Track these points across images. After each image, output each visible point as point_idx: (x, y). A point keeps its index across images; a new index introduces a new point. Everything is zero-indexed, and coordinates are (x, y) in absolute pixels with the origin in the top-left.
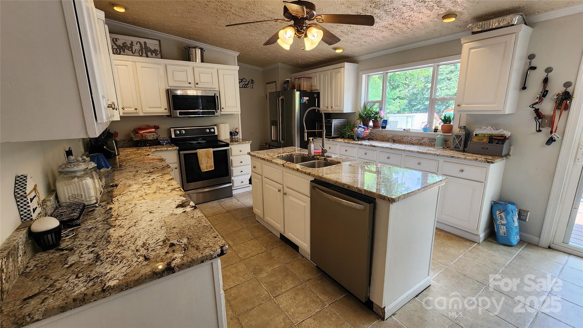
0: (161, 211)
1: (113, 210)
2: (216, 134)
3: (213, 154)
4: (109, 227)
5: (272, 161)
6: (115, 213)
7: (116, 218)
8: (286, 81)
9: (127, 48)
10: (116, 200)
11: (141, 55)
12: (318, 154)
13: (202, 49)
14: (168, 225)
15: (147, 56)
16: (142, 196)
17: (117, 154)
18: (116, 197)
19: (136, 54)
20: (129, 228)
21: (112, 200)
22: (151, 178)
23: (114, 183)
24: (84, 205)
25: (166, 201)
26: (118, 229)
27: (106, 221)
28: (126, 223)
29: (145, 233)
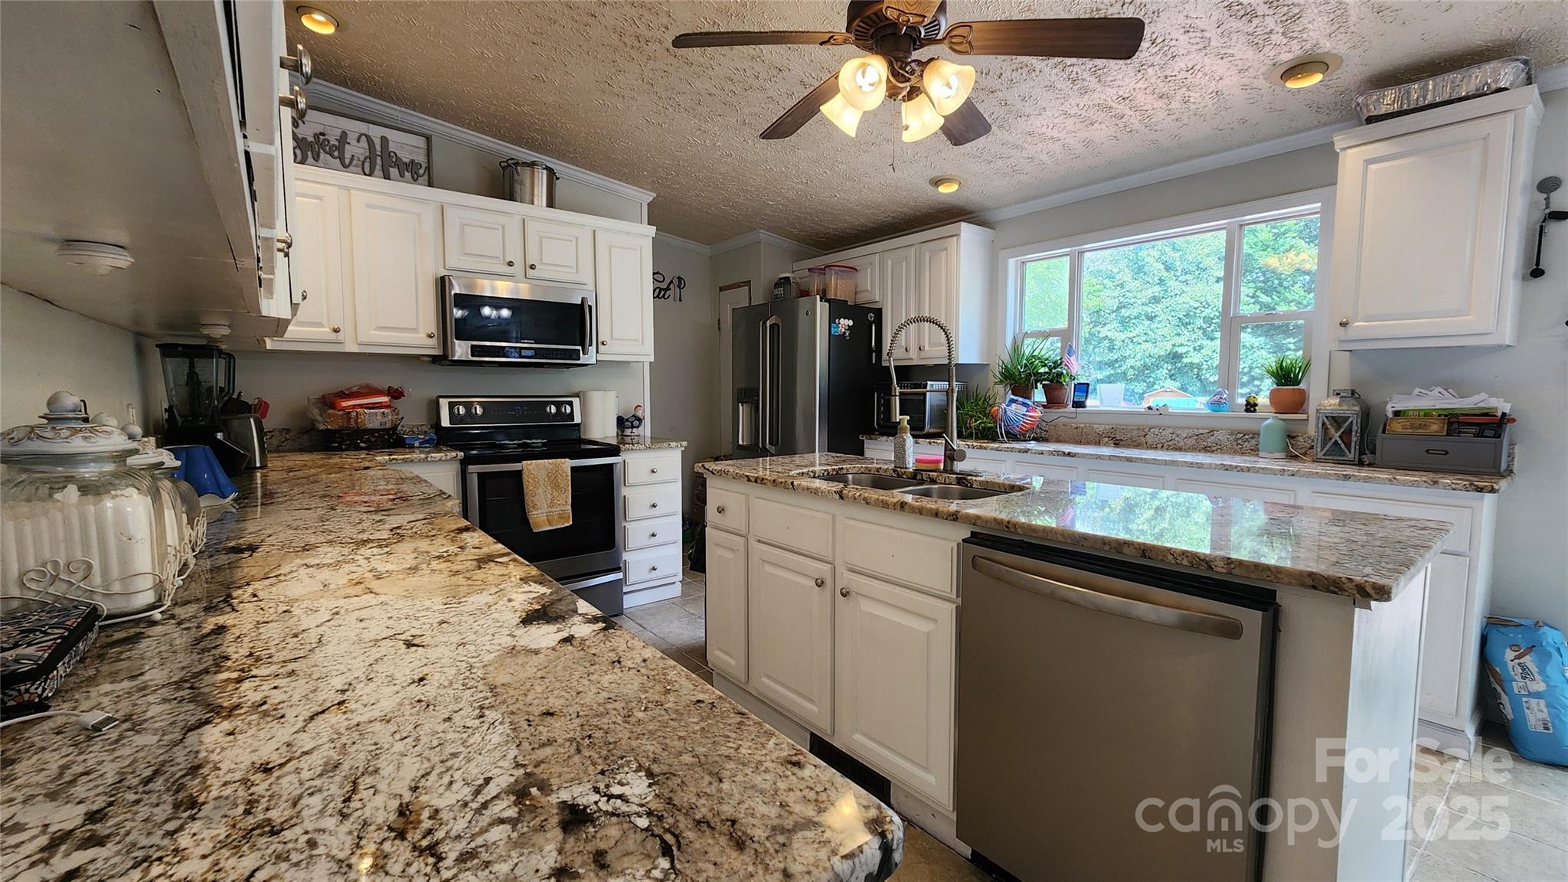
0: (456, 639)
1: (229, 637)
2: (577, 420)
3: (570, 478)
4: (200, 714)
5: (795, 483)
6: (240, 650)
7: (242, 670)
8: (780, 279)
9: (327, 148)
10: (246, 597)
11: (367, 172)
12: (932, 467)
13: (551, 173)
14: (510, 701)
15: (387, 177)
16: (361, 583)
17: (258, 465)
18: (248, 584)
19: (351, 168)
20: (312, 718)
21: (229, 596)
22: (388, 526)
23: (241, 541)
24: (94, 613)
25: (471, 599)
26: (250, 724)
27: (188, 685)
28: (293, 696)
29: (399, 747)
